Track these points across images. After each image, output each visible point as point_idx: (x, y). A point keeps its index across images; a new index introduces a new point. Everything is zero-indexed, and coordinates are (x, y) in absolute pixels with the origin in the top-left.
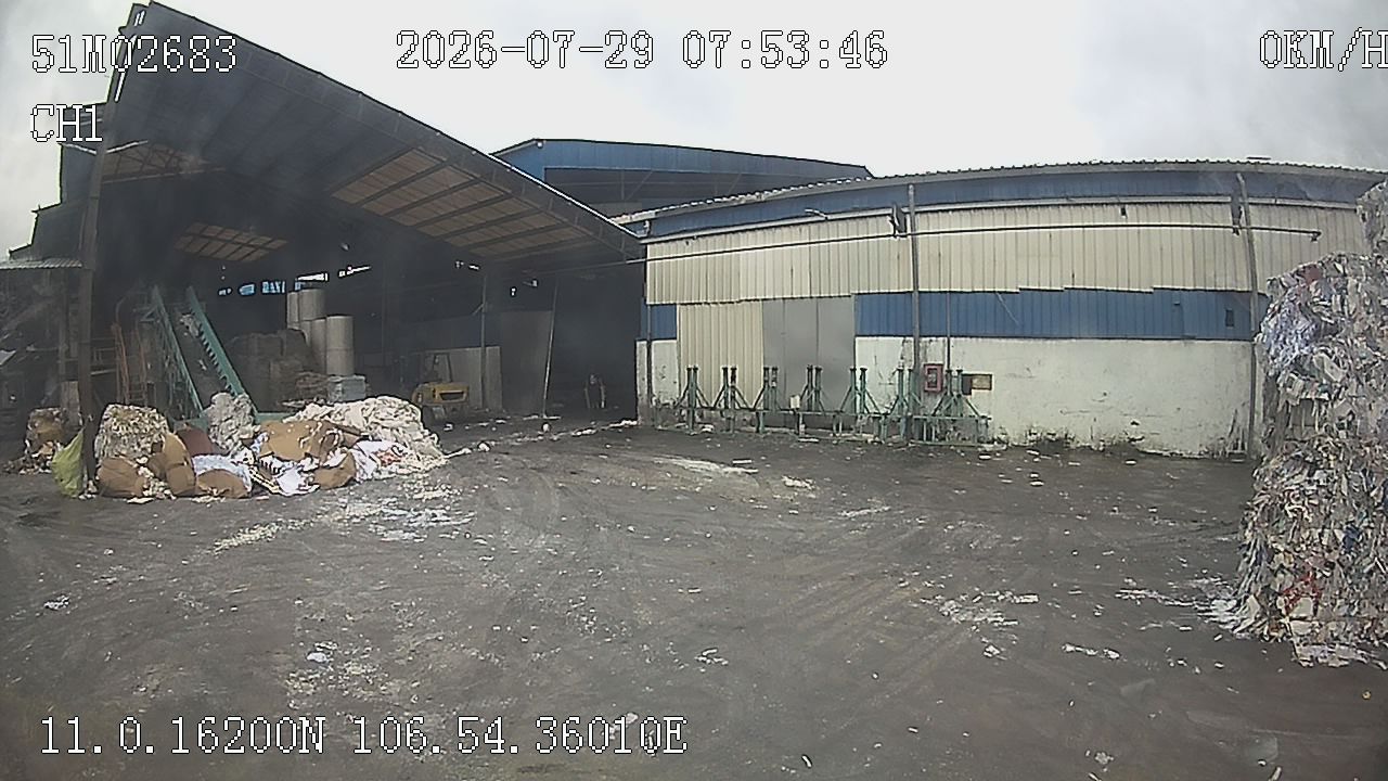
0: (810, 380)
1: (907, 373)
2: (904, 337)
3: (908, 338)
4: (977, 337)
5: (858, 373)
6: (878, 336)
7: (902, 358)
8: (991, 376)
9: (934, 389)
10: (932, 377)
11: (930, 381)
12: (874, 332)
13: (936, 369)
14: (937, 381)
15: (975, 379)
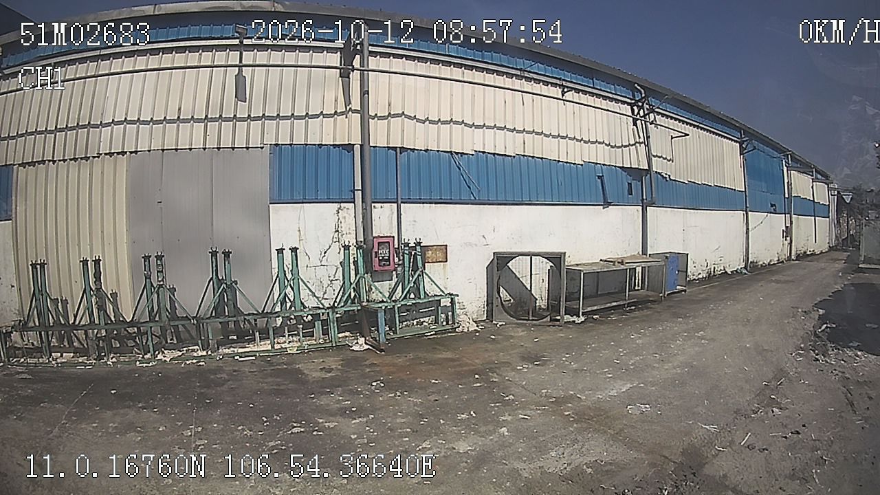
1: (354, 250)
2: (340, 203)
3: (343, 205)
4: (430, 203)
6: (303, 203)
7: (338, 232)
8: (446, 246)
9: (386, 268)
10: (383, 252)
11: (381, 258)
12: (297, 197)
13: (388, 242)
14: (389, 257)
15: (430, 252)
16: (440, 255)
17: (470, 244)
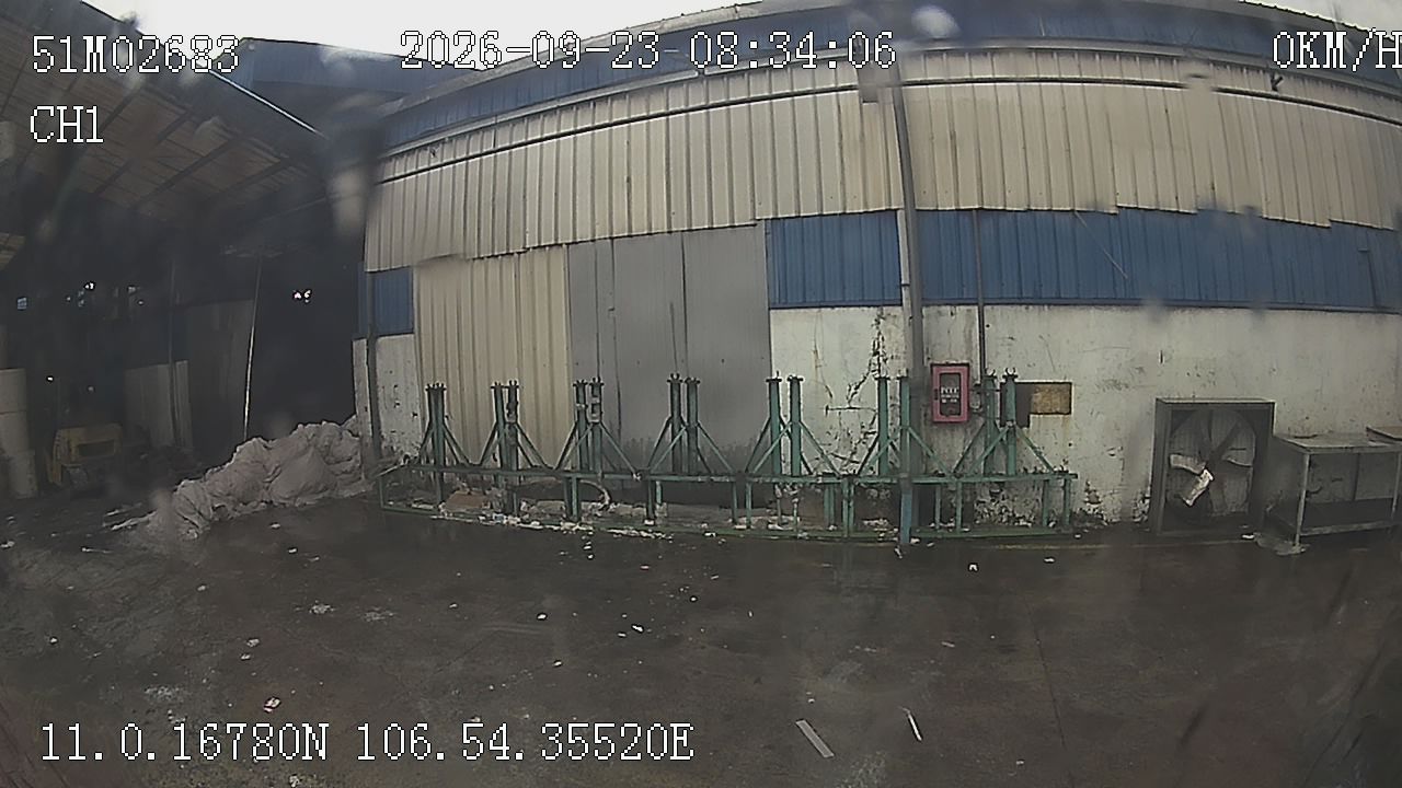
0: (675, 405)
1: (893, 387)
2: (881, 306)
3: (886, 310)
4: (1043, 305)
5: (784, 386)
6: (820, 307)
7: (876, 353)
8: (1070, 384)
9: (953, 418)
10: (949, 391)
11: (944, 401)
12: (811, 299)
13: (959, 374)
14: (959, 400)
15: (1038, 394)
16: (1057, 401)
17: (1116, 384)
